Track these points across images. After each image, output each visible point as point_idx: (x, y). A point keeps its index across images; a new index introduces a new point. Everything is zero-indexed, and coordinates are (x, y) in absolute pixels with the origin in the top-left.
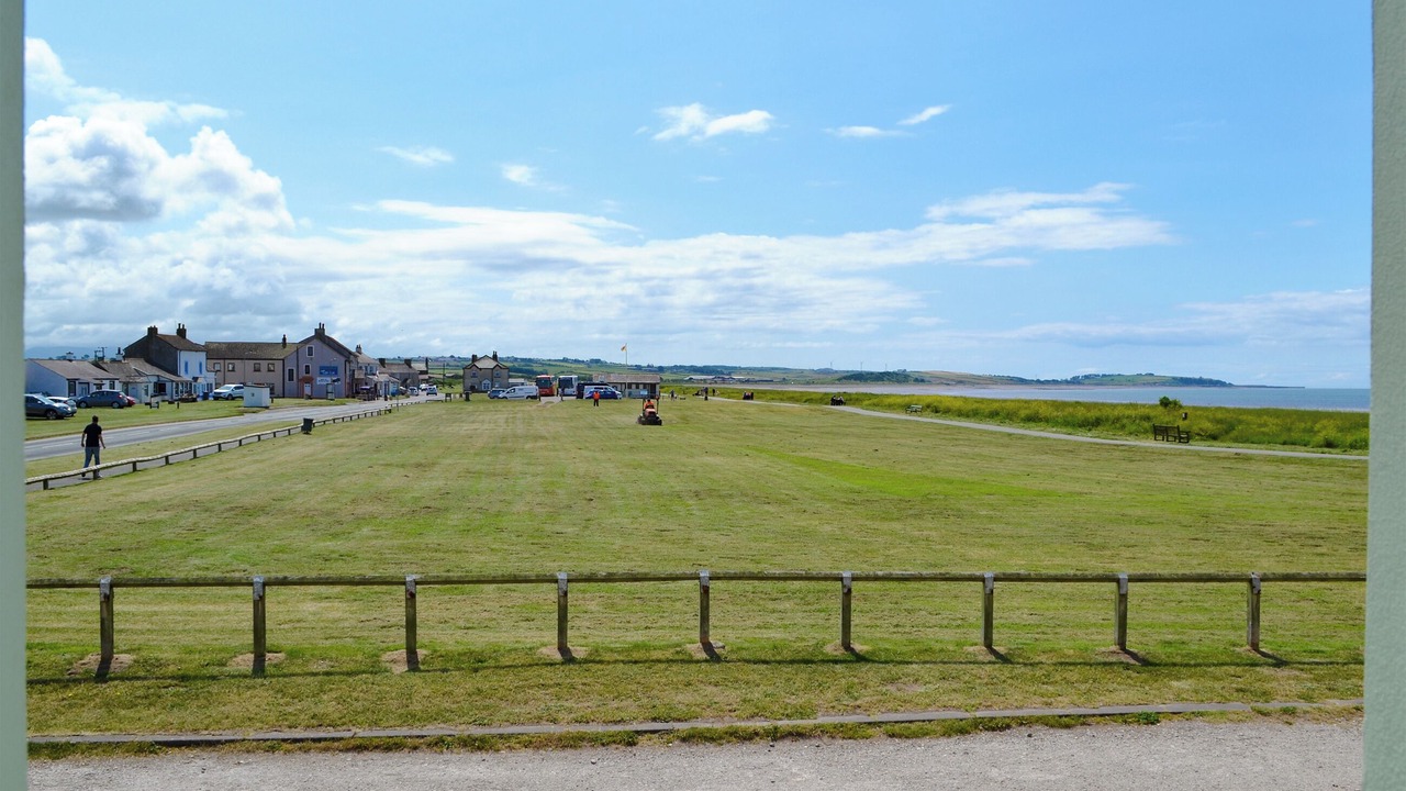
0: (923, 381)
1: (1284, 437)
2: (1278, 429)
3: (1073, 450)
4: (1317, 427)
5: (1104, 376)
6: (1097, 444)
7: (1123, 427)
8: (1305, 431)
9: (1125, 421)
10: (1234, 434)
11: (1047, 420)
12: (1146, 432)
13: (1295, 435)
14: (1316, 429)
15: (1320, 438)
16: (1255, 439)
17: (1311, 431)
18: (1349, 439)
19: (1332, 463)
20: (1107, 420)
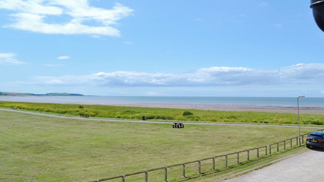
0: (6, 95)
1: (109, 116)
2: (108, 114)
3: (63, 121)
4: (116, 113)
5: (54, 93)
6: (68, 119)
7: (72, 113)
8: (113, 114)
9: (72, 112)
10: (98, 115)
11: (52, 112)
12: (78, 115)
13: (112, 115)
14: (116, 114)
15: (117, 116)
16: (103, 116)
17: (114, 114)
18: (123, 116)
19: (122, 123)
20: (68, 112)
